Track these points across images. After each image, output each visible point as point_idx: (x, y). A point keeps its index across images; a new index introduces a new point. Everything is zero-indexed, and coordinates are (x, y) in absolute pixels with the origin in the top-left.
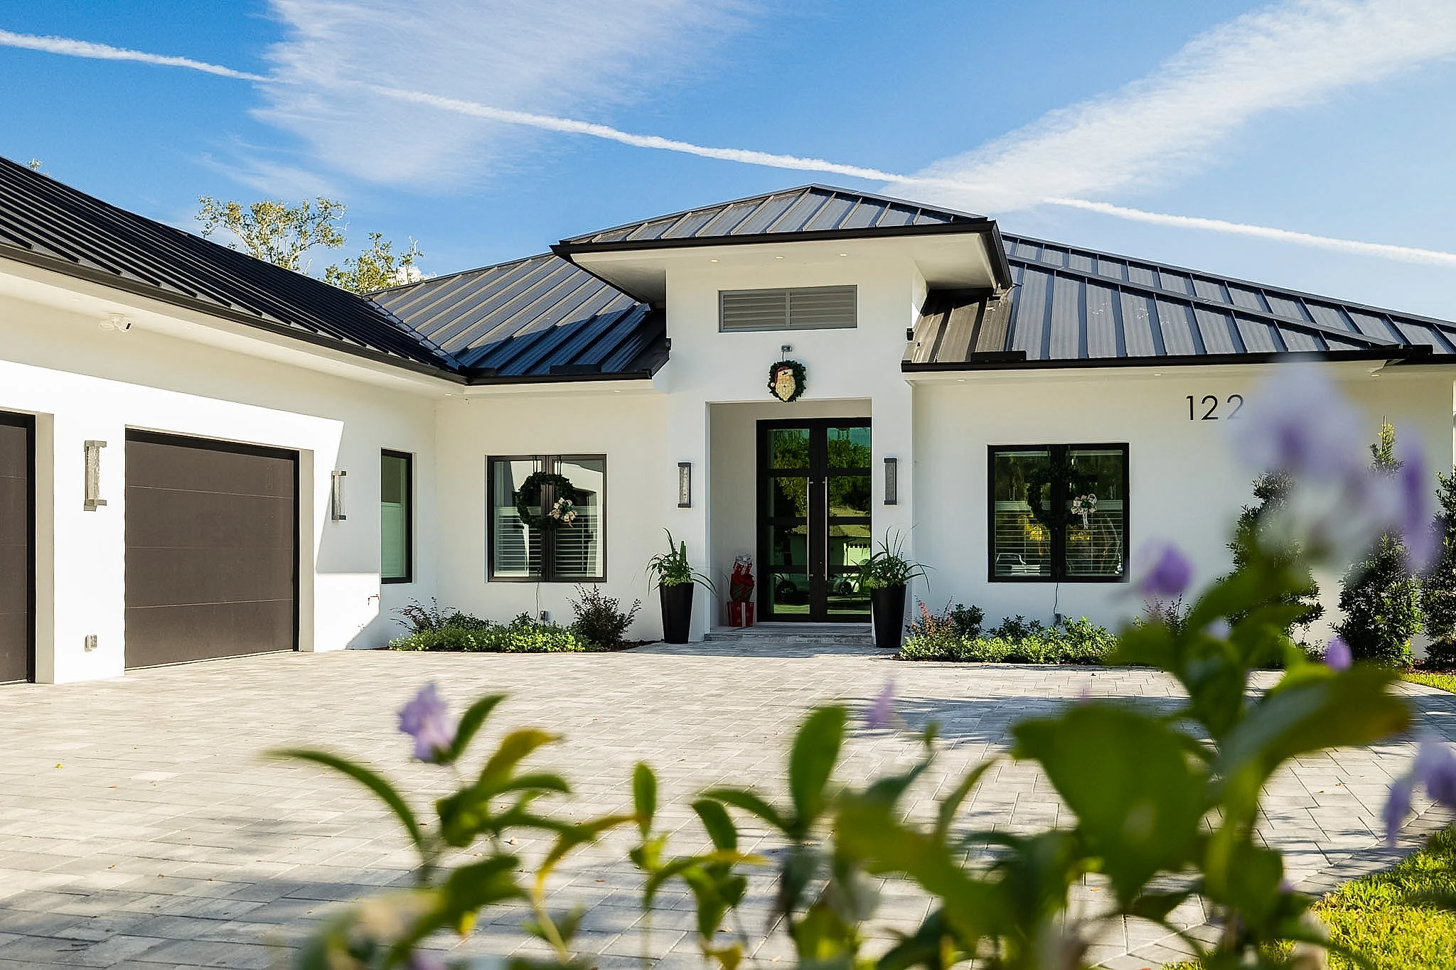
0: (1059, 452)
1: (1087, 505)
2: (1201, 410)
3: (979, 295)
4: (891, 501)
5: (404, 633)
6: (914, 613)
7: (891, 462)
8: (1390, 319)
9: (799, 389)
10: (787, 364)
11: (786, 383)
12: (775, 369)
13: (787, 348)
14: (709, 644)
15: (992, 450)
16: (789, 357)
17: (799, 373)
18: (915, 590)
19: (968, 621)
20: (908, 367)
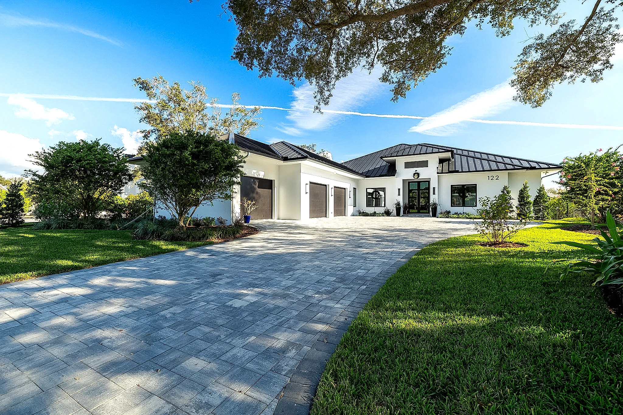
0: (463, 186)
1: (469, 194)
2: (490, 178)
3: (448, 160)
4: (434, 194)
5: (358, 214)
6: (439, 210)
7: (434, 188)
8: (528, 161)
9: (418, 177)
10: (417, 173)
11: (416, 176)
12: (414, 174)
13: (416, 171)
14: (403, 216)
15: (452, 186)
16: (417, 172)
17: (418, 174)
18: (438, 208)
19: (449, 212)
20: (438, 173)
